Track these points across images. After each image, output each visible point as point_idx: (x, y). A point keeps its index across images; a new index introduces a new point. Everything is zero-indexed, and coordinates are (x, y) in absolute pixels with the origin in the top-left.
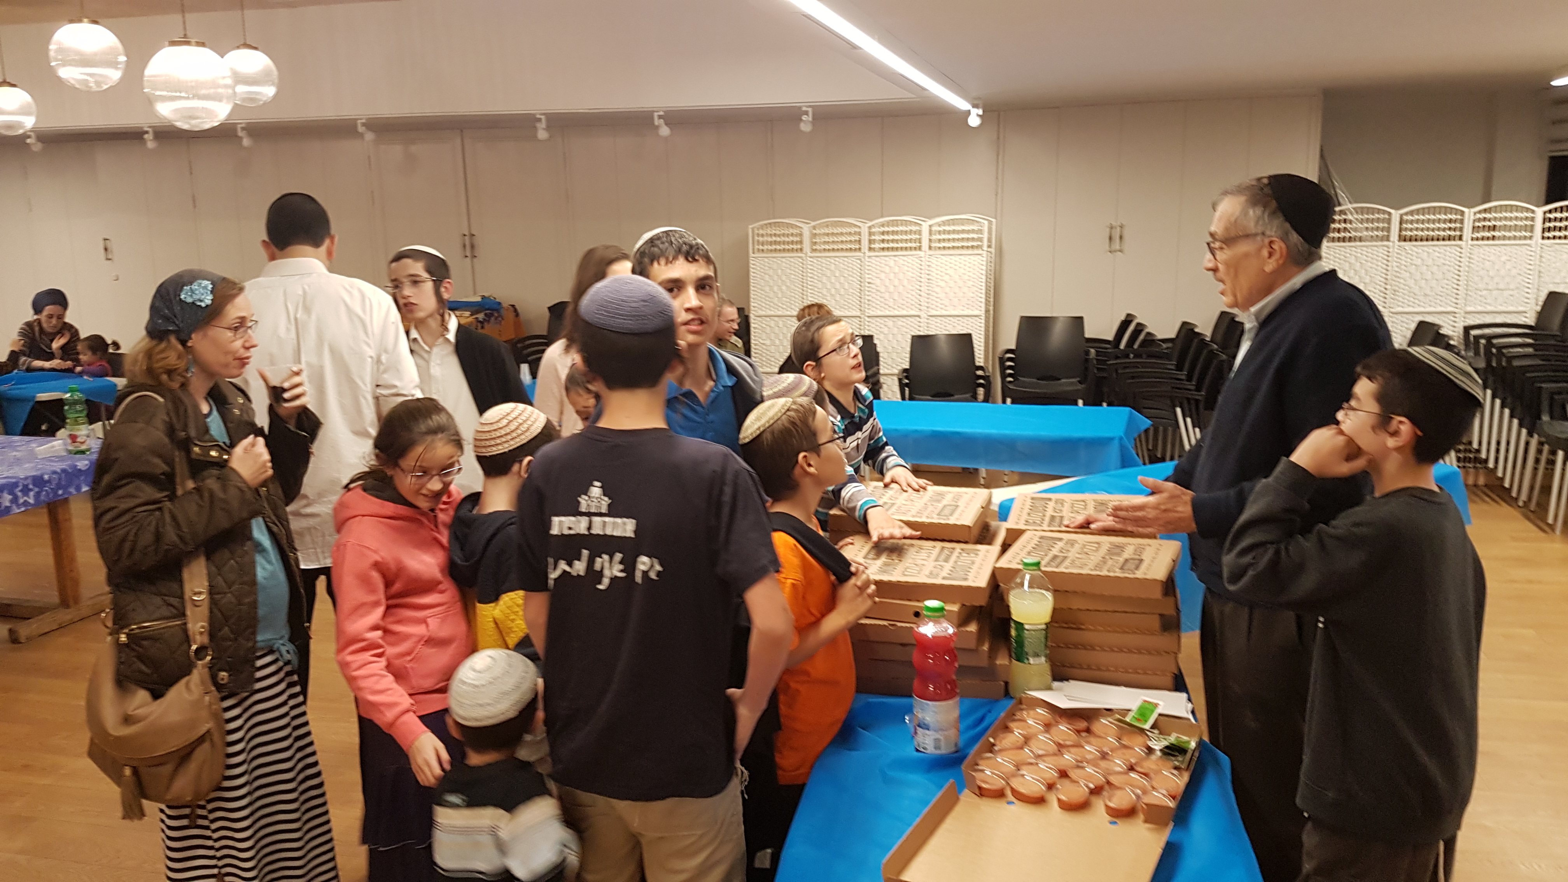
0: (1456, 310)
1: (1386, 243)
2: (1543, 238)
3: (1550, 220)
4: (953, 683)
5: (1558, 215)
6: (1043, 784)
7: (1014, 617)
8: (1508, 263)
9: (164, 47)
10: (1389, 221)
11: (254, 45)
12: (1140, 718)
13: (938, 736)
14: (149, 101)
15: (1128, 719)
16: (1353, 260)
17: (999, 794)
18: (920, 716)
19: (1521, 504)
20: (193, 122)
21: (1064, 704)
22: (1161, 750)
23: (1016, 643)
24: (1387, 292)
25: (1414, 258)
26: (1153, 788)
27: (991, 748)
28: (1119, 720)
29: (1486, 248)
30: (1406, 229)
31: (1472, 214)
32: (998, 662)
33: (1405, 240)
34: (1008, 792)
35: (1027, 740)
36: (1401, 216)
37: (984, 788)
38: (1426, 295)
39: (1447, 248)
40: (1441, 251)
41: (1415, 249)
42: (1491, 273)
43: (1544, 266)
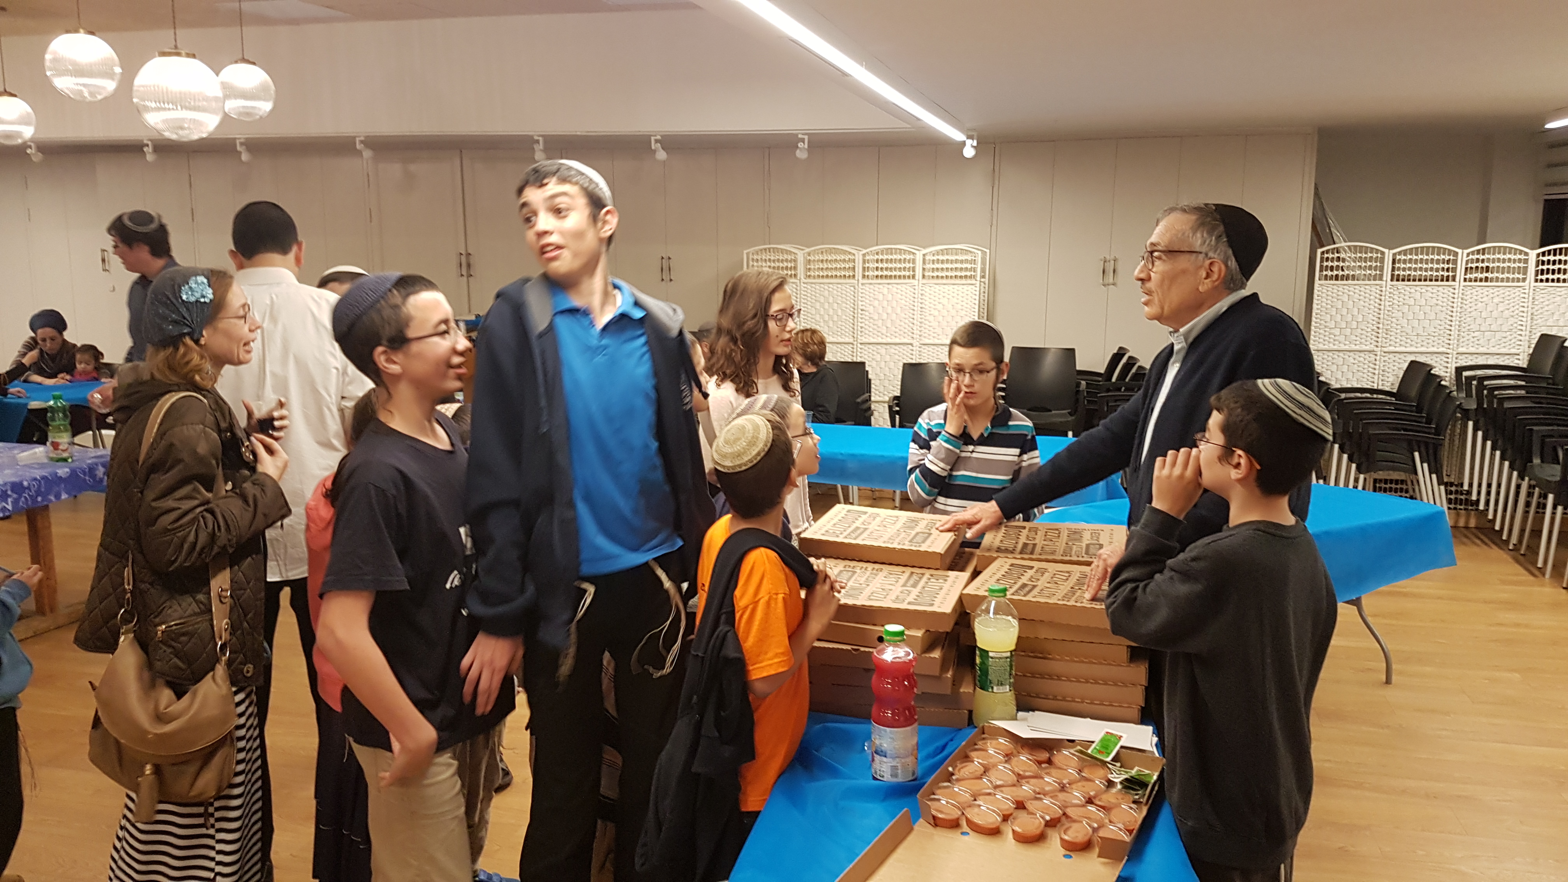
0: (1448, 351)
1: (1378, 282)
2: (1536, 281)
3: (1543, 263)
4: (911, 710)
5: (1552, 258)
6: (999, 815)
7: (979, 645)
8: (1501, 304)
9: (154, 57)
10: (1382, 260)
11: (251, 60)
12: (1102, 750)
13: (894, 764)
14: (138, 111)
15: (1089, 751)
16: (1345, 298)
17: (954, 825)
18: (877, 742)
19: (1511, 547)
20: (181, 132)
21: (1025, 733)
22: (1121, 783)
23: (980, 670)
24: (1380, 331)
25: (1406, 297)
26: (1110, 822)
27: (949, 777)
28: (1081, 752)
29: (1478, 289)
30: (1399, 269)
31: (1465, 255)
32: (962, 690)
33: (1398, 280)
34: (964, 823)
35: (986, 770)
36: (1394, 255)
37: (940, 818)
38: (1418, 335)
39: (1440, 288)
40: (1434, 291)
41: (1407, 289)
42: (1484, 315)
43: (1536, 308)
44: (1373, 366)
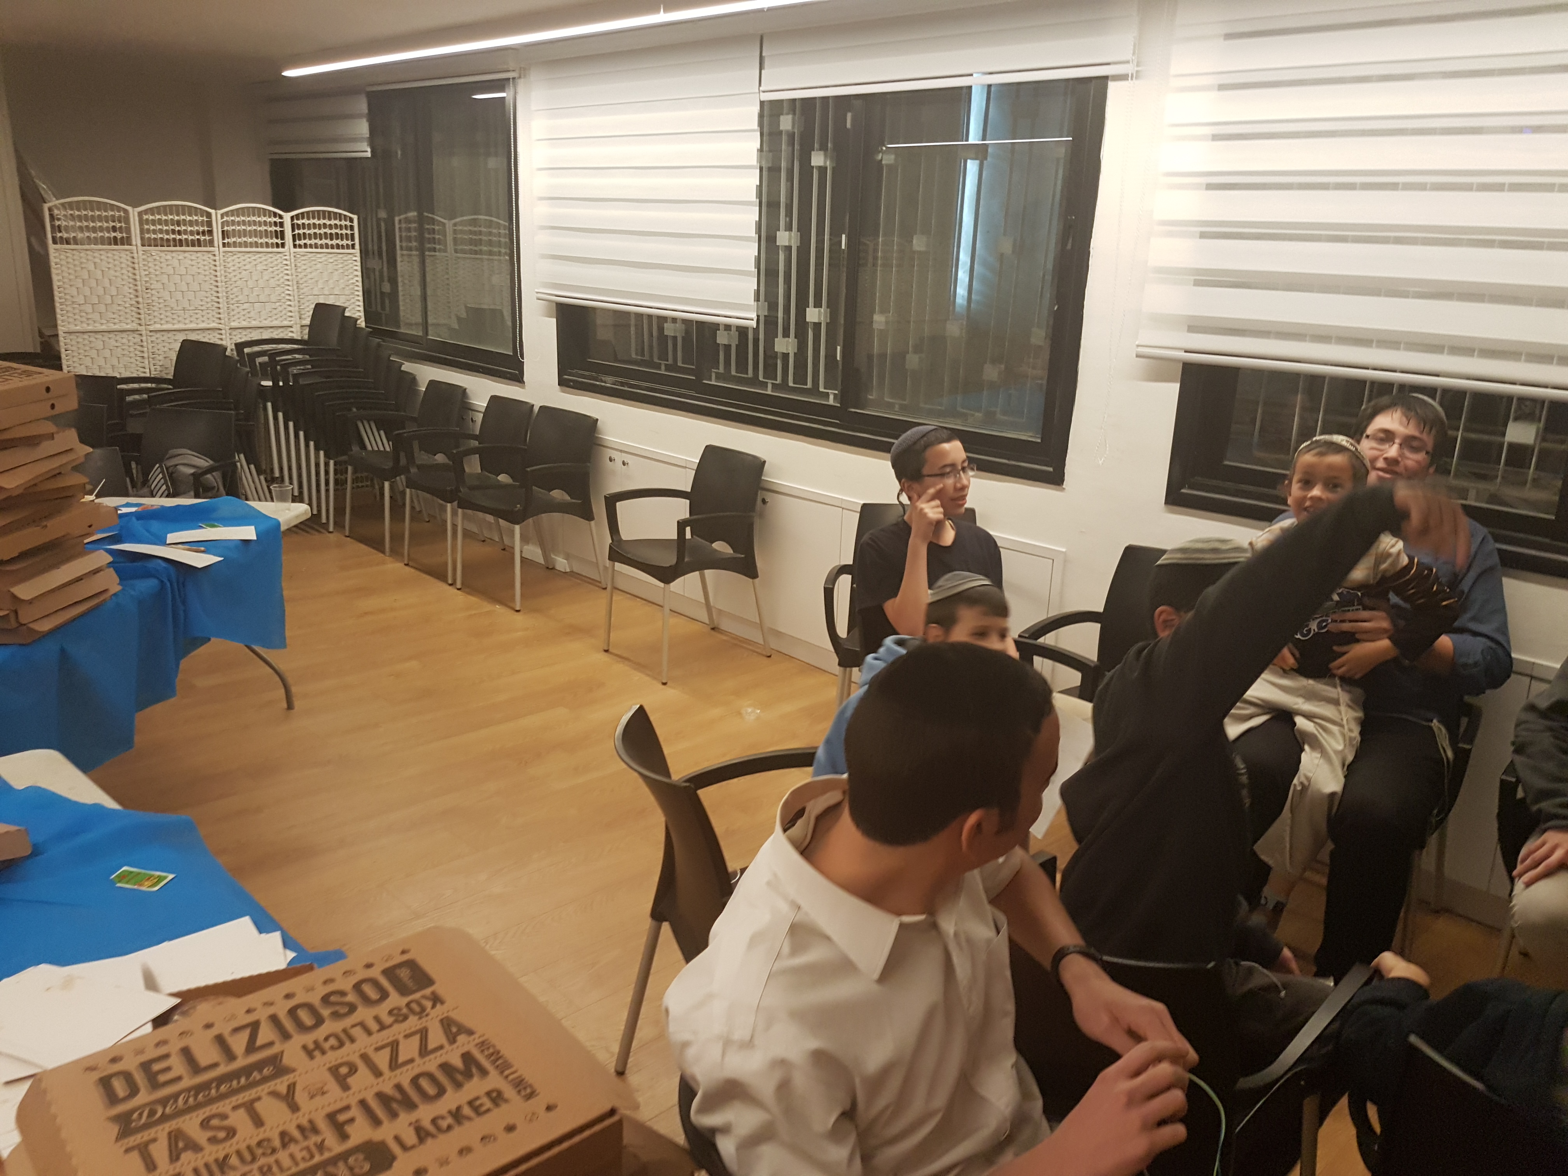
0: (220, 326)
1: (126, 247)
2: (295, 246)
3: (299, 227)
5: (306, 221)
8: (265, 273)
10: (127, 220)
16: (91, 267)
24: (141, 306)
25: (163, 265)
29: (239, 255)
30: (148, 231)
31: (219, 216)
33: (150, 245)
36: (141, 214)
38: (184, 309)
39: (199, 255)
40: (193, 258)
41: (163, 254)
42: (251, 284)
43: (300, 276)
44: (139, 348)
